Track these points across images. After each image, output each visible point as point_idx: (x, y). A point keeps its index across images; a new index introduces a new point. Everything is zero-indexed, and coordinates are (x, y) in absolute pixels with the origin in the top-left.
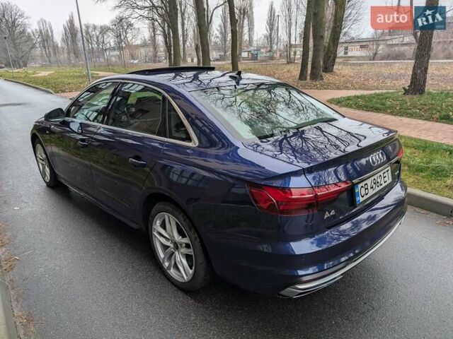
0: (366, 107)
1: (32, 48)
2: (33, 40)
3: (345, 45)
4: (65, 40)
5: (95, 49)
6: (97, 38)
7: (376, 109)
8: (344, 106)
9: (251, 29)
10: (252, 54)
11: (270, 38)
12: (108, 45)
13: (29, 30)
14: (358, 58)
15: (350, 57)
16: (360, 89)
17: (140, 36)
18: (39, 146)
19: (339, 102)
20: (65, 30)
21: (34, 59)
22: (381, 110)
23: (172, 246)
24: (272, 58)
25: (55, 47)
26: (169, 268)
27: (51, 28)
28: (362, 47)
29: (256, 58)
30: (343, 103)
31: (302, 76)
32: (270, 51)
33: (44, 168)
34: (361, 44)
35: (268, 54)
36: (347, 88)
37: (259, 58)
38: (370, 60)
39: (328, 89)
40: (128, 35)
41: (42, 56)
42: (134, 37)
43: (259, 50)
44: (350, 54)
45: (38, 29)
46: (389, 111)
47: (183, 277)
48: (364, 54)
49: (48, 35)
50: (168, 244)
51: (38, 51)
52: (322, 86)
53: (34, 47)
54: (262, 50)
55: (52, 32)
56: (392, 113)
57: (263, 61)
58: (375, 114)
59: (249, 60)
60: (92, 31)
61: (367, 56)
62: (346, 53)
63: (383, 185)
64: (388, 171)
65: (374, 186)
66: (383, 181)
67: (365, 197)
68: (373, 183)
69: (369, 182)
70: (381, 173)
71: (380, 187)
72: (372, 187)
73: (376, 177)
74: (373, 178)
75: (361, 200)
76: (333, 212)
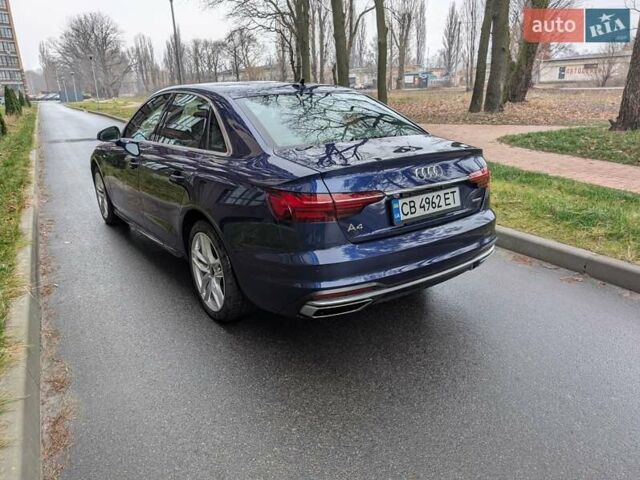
0: (548, 146)
1: (125, 72)
2: (128, 61)
3: (563, 64)
4: (168, 62)
5: (206, 74)
6: (209, 57)
7: (561, 149)
8: (518, 146)
9: (420, 43)
10: (420, 78)
11: (448, 56)
12: (223, 68)
13: (123, 49)
14: (579, 83)
15: (567, 82)
16: (555, 124)
17: (265, 55)
18: (97, 175)
19: (513, 140)
20: (169, 47)
21: (127, 87)
22: (567, 151)
23: (209, 272)
24: (448, 84)
25: (155, 71)
26: (206, 299)
27: (150, 46)
28: (587, 67)
29: (426, 84)
30: (519, 142)
31: (474, 106)
32: (447, 74)
33: (103, 202)
34: (586, 62)
35: (443, 79)
36: (537, 123)
37: (429, 84)
38: (598, 86)
39: (508, 123)
40: (249, 54)
41: (138, 82)
42: (257, 56)
43: (430, 73)
44: (568, 77)
45: (135, 48)
46: (578, 152)
47: (216, 306)
48: (588, 78)
49: (146, 56)
50: (205, 269)
51: (134, 76)
52: (500, 120)
53: (128, 70)
54: (435, 73)
55: (152, 51)
56: (582, 155)
57: (434, 88)
58: (557, 155)
59: (415, 87)
60: (203, 49)
61: (592, 81)
62: (561, 76)
63: (444, 207)
64: (453, 192)
65: (427, 206)
66: (442, 203)
67: (410, 216)
68: (424, 202)
69: (417, 200)
70: (441, 193)
71: (437, 209)
72: (424, 207)
73: (430, 195)
74: (424, 196)
75: (403, 218)
76: (360, 226)
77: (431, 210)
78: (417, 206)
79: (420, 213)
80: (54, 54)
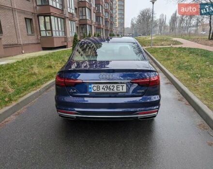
2: (157, 23)
13: (155, 19)
49: (163, 21)
63: (116, 91)
64: (122, 86)
65: (106, 89)
66: (115, 89)
67: (96, 91)
68: (105, 87)
69: (101, 86)
70: (115, 85)
71: (111, 91)
72: (104, 89)
73: (109, 85)
74: (105, 85)
75: (93, 91)
76: (75, 91)
77: (108, 91)
78: (101, 88)
79: (102, 91)
80: (135, 22)
